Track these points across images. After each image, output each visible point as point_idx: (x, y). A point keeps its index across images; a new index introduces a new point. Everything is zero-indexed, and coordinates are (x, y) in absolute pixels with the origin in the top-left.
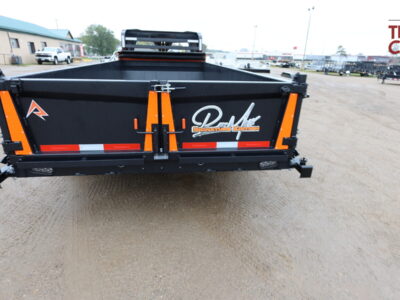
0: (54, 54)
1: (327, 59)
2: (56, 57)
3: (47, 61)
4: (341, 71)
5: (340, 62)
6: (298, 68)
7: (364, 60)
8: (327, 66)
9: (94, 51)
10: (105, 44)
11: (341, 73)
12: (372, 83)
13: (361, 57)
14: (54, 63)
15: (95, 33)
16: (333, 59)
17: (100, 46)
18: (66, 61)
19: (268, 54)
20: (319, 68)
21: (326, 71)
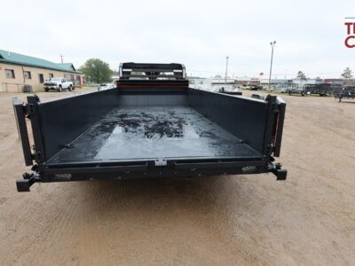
0: (59, 83)
1: (290, 82)
2: (60, 86)
3: (53, 89)
4: (302, 92)
5: (301, 85)
6: (265, 90)
7: (321, 83)
8: (290, 88)
9: (92, 81)
10: (101, 74)
11: (303, 94)
12: (330, 102)
13: (318, 80)
14: (59, 91)
15: (93, 65)
16: (295, 82)
17: (98, 75)
18: (69, 88)
19: (238, 79)
20: (283, 90)
21: (290, 93)
